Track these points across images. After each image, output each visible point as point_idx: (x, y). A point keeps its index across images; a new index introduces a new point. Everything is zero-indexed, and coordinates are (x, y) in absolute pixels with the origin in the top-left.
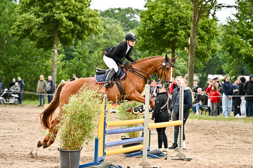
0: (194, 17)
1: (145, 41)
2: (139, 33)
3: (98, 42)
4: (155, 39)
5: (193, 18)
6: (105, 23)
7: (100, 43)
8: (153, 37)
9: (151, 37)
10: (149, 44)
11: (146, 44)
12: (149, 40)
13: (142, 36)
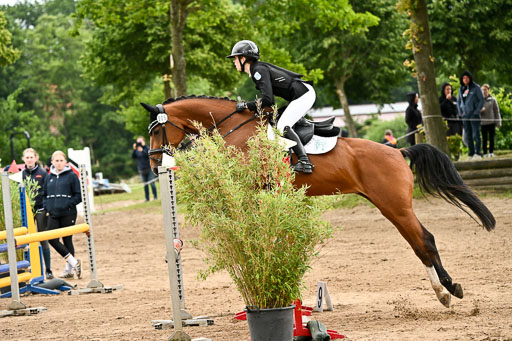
0: (175, 14)
1: (107, 64)
2: (93, 50)
3: (43, 68)
4: (126, 59)
5: (172, 16)
6: (53, 25)
7: (48, 69)
8: (122, 55)
9: (119, 55)
10: (116, 70)
11: (109, 70)
12: (115, 62)
13: (100, 55)
